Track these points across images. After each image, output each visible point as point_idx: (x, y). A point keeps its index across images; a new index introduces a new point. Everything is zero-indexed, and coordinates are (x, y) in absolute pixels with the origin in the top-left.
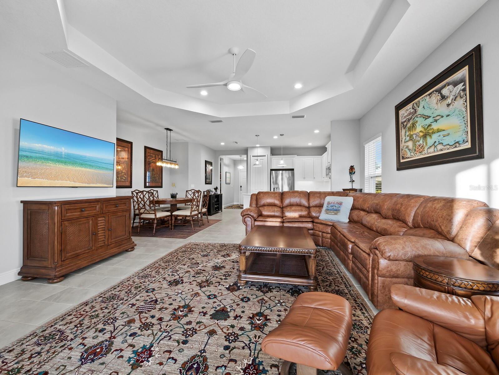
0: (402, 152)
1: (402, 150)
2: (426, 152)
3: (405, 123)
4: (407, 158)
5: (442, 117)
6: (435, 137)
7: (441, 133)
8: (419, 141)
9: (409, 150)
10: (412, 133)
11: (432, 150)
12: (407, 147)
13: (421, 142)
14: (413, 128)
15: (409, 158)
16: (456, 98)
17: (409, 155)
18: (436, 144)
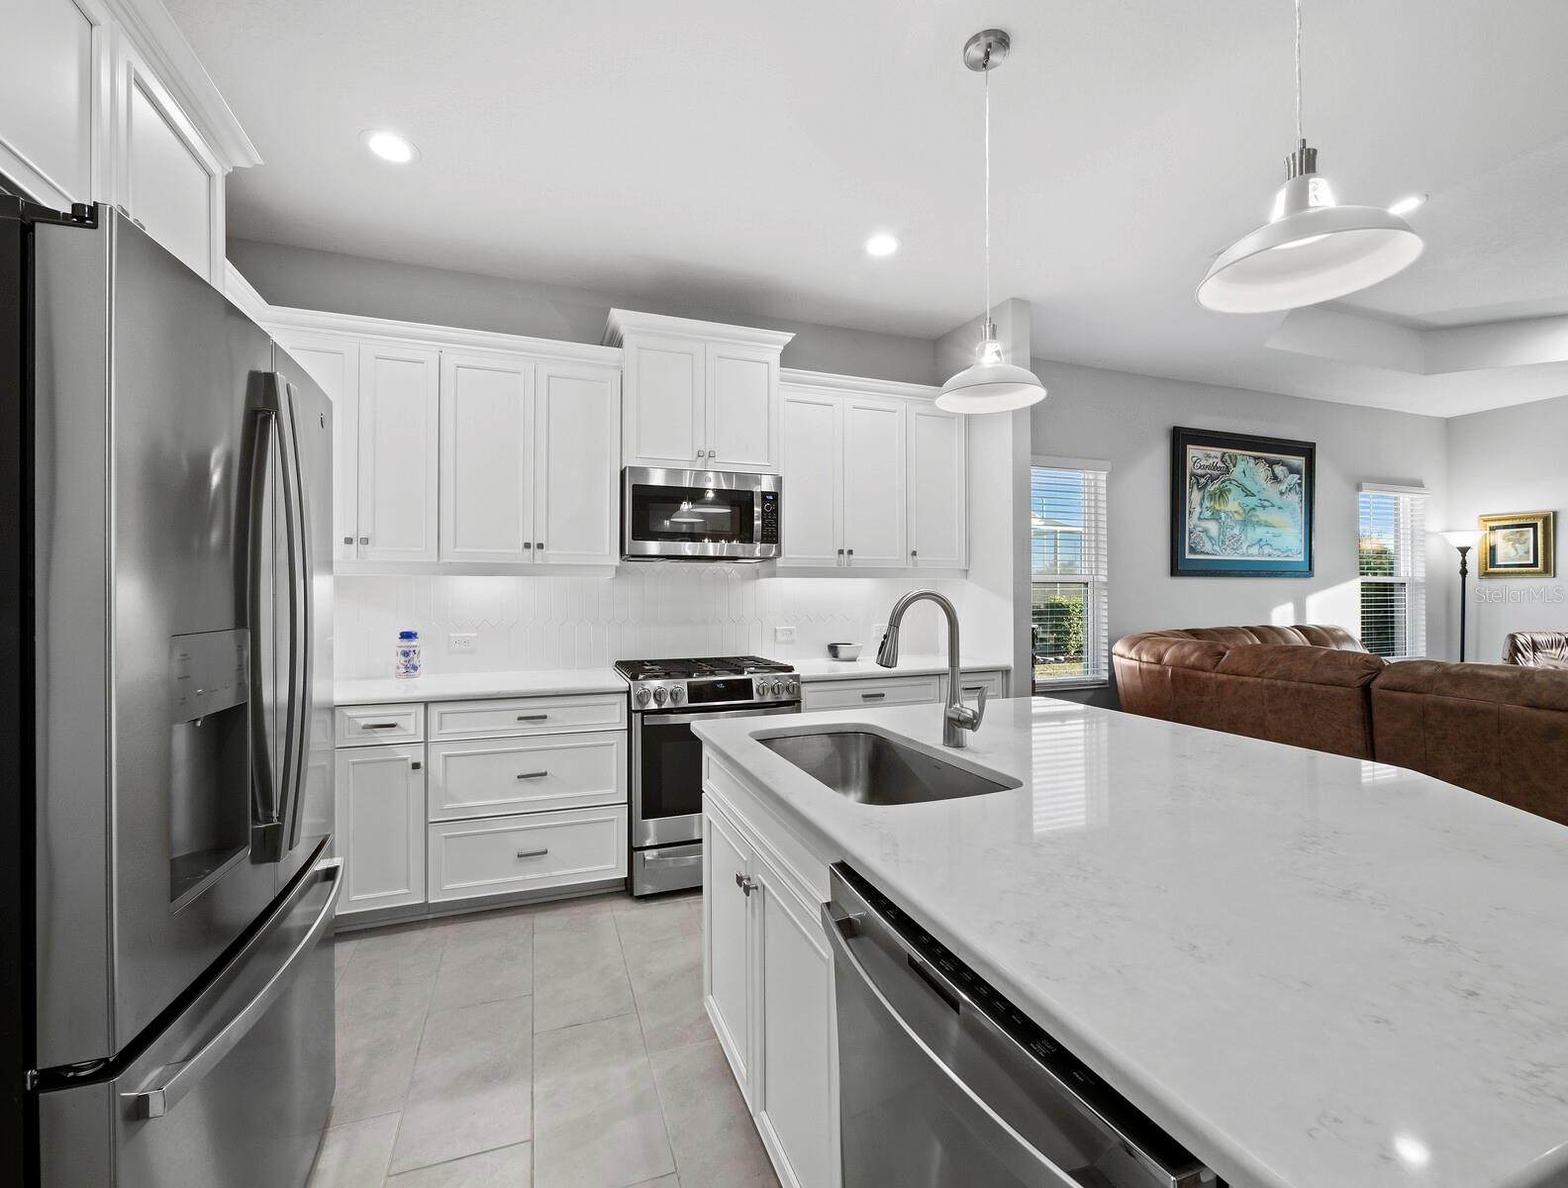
0: (1190, 538)
1: (1190, 533)
2: (1245, 552)
3: (1202, 480)
4: (1202, 553)
5: (1273, 506)
6: (1260, 532)
7: (1271, 530)
8: (1232, 529)
9: (1210, 538)
10: (1217, 507)
11: (1255, 550)
12: (1205, 531)
13: (1236, 531)
14: (1221, 500)
15: (1208, 554)
16: (1291, 489)
17: (1208, 547)
18: (1262, 543)
